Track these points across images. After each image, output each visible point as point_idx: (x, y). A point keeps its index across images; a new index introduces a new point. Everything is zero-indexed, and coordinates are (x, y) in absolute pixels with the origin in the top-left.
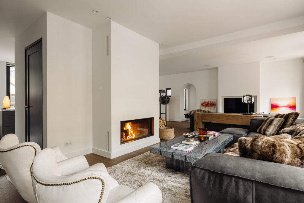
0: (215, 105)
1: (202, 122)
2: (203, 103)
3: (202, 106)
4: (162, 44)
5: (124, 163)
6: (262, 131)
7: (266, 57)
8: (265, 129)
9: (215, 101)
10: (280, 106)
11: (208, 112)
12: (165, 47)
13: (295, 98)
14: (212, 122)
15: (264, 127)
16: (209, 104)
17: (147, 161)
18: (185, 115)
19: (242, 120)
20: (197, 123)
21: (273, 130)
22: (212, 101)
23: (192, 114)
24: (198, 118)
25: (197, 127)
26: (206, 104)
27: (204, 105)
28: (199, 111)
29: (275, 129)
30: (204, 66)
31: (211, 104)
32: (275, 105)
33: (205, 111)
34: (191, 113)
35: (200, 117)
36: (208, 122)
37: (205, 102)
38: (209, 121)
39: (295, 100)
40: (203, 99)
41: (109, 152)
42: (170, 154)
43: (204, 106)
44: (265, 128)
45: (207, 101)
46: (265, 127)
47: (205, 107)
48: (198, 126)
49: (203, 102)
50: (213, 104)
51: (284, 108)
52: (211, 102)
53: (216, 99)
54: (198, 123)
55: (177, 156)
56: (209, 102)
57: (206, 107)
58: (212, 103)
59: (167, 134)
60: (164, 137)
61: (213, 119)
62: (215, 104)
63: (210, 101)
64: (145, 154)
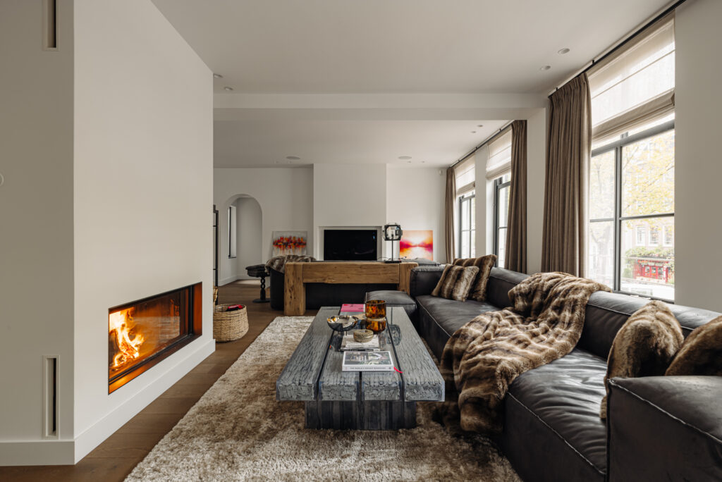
0: (305, 244)
1: (304, 283)
2: (279, 241)
3: (275, 248)
4: (220, 76)
5: (153, 464)
6: (445, 292)
7: (400, 158)
8: (452, 287)
9: (303, 235)
10: (413, 245)
11: (312, 261)
12: (225, 88)
13: (431, 231)
14: (326, 282)
15: (448, 285)
16: (291, 242)
17: (234, 428)
18: (247, 269)
19: (386, 274)
20: (292, 288)
21: (465, 288)
22: (298, 236)
23: (275, 267)
24: (294, 274)
25: (291, 297)
26: (285, 241)
27: (279, 244)
28: (291, 258)
29: (468, 288)
30: (289, 158)
31: (295, 243)
32: (406, 243)
33: (305, 258)
34: (272, 263)
35: (300, 272)
36: (318, 282)
37: (282, 238)
38: (319, 280)
39: (432, 235)
40: (278, 232)
41: (60, 439)
42: (352, 390)
43: (280, 246)
44: (450, 287)
45: (287, 235)
46: (451, 284)
47: (283, 249)
48: (294, 294)
49: (277, 237)
50: (300, 243)
51: (418, 248)
52: (294, 238)
53: (306, 232)
54: (293, 286)
55: (375, 392)
56: (290, 237)
57: (285, 250)
58: (297, 239)
59: (233, 325)
60: (225, 334)
61: (328, 276)
62: (304, 242)
63: (293, 235)
64: (202, 402)
